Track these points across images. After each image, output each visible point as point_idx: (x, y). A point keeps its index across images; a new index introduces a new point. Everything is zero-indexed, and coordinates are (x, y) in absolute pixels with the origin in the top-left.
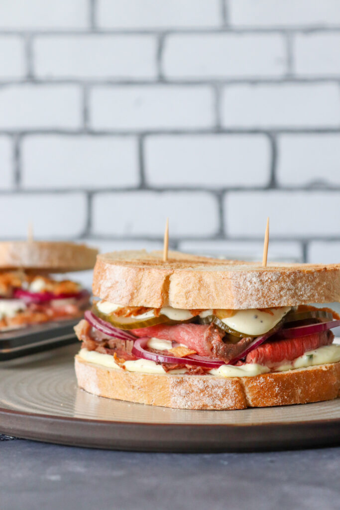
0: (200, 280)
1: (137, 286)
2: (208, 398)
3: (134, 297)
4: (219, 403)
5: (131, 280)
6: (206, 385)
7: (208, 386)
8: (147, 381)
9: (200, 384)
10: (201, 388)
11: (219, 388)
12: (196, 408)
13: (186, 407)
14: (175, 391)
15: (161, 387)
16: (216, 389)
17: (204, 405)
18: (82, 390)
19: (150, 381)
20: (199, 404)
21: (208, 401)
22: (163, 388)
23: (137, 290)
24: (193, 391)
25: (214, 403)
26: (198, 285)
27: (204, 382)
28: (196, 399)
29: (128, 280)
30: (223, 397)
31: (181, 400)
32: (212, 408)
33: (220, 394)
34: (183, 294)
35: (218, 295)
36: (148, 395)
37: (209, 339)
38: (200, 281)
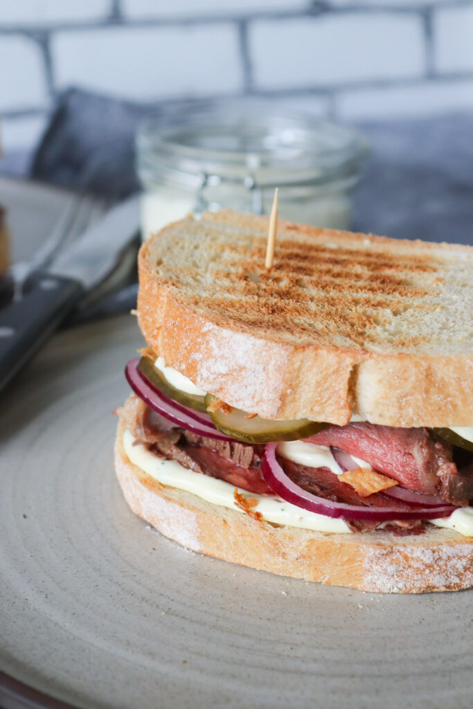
0: (429, 374)
1: (292, 380)
2: (438, 576)
3: (287, 402)
4: (457, 580)
5: (279, 369)
6: (438, 557)
7: (440, 558)
8: (317, 548)
9: (425, 556)
10: (428, 562)
11: (460, 558)
12: (414, 591)
13: (395, 590)
14: (375, 568)
15: (345, 559)
16: (454, 561)
17: (428, 587)
18: (148, 528)
19: (322, 550)
20: (420, 584)
21: (438, 581)
22: (351, 561)
23: (293, 390)
24: (410, 566)
25: (448, 583)
26: (424, 384)
27: (434, 552)
28: (416, 578)
29: (271, 367)
30: (465, 571)
31: (385, 581)
32: (443, 589)
33: (461, 567)
34: (394, 399)
35: (464, 401)
36: (316, 569)
37: (430, 466)
38: (427, 376)
